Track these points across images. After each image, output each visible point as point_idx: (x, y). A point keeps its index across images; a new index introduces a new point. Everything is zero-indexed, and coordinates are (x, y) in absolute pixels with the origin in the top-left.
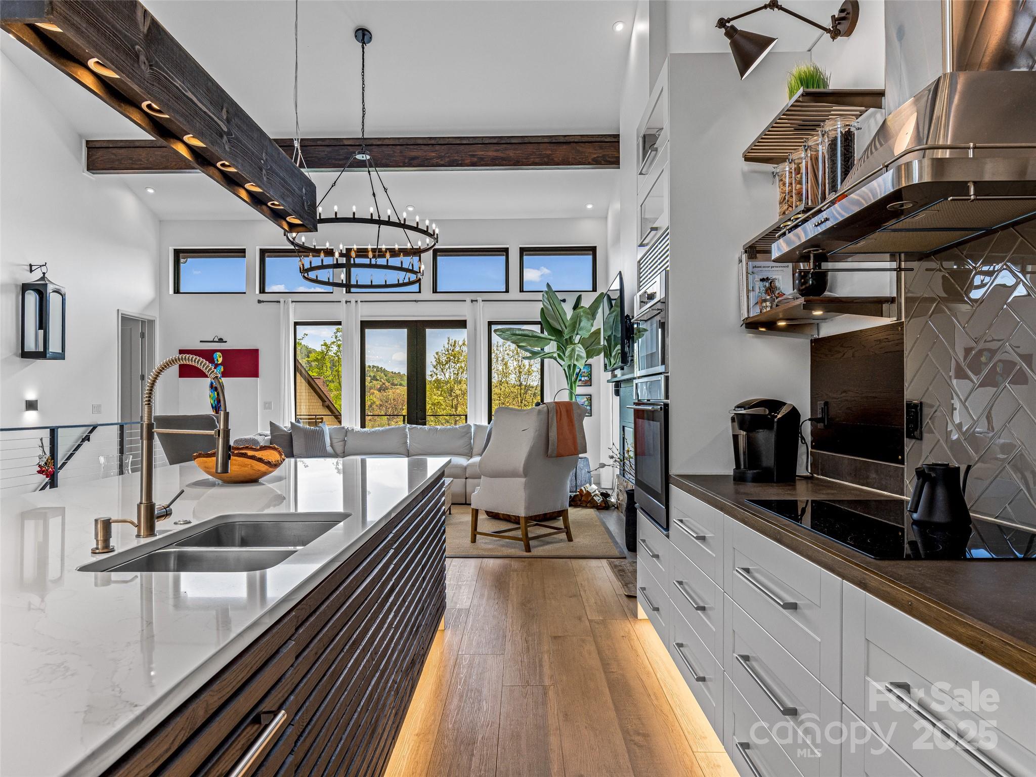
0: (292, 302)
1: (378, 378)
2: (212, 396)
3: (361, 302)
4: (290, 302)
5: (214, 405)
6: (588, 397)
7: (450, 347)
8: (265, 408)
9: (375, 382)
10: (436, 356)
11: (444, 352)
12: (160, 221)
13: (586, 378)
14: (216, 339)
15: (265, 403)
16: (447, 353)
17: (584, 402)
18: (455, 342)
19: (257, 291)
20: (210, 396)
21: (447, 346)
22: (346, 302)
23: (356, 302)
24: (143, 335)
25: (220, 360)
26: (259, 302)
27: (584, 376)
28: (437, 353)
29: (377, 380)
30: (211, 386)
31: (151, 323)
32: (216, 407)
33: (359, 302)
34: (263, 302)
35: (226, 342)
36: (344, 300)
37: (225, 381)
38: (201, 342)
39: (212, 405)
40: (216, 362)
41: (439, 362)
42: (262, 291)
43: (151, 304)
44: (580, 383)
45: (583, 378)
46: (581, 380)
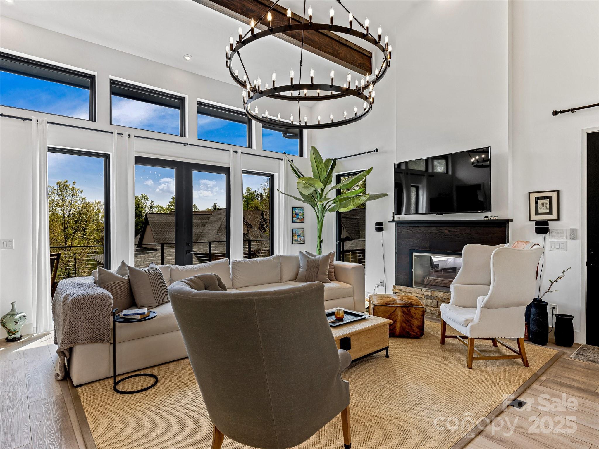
3: (135, 136)
6: (302, 230)
22: (118, 134)
23: (129, 135)
33: (133, 136)
36: (115, 131)
44: (298, 221)
45: (300, 217)
46: (298, 218)
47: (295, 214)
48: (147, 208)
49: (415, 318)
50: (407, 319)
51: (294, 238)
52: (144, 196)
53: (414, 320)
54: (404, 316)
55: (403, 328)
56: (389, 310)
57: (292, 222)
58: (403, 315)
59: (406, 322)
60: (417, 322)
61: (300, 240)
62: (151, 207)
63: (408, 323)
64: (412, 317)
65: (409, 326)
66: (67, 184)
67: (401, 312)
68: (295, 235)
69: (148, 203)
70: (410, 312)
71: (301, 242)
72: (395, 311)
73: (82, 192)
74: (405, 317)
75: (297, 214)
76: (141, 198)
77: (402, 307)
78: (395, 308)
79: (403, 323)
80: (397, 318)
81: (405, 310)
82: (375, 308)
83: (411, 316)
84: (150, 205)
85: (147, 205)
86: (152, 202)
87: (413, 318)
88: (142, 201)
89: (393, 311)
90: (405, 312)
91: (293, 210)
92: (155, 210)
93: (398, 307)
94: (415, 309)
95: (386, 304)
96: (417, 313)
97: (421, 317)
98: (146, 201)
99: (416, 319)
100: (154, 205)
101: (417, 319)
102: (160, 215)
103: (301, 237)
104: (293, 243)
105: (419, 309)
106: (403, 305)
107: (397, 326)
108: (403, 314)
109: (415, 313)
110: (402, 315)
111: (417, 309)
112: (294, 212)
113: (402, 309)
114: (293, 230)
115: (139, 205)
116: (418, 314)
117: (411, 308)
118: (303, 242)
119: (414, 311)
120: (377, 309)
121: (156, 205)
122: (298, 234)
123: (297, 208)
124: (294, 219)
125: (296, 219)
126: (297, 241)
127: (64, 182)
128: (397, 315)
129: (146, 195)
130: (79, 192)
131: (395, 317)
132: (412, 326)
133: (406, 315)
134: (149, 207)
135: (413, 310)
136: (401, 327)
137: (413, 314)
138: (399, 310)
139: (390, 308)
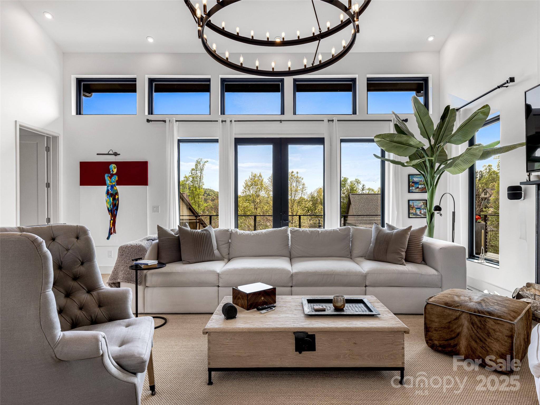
0: (176, 121)
1: (210, 195)
2: (108, 201)
3: (235, 121)
4: (175, 121)
5: (110, 209)
6: (424, 201)
7: (253, 177)
8: (154, 211)
9: (209, 197)
10: (245, 182)
11: (250, 180)
12: (64, 53)
13: (422, 186)
14: (111, 152)
15: (154, 207)
16: (251, 180)
17: (421, 206)
18: (255, 175)
19: (147, 113)
20: (106, 201)
21: (251, 177)
22: (222, 121)
23: (231, 121)
24: (48, 149)
25: (115, 171)
26: (148, 121)
27: (421, 185)
28: (246, 181)
29: (210, 196)
30: (108, 193)
31: (55, 138)
32: (111, 210)
33: (233, 121)
34: (151, 121)
35: (119, 154)
36: (220, 120)
37: (119, 188)
38: (98, 154)
39: (108, 209)
40: (111, 172)
41: (247, 185)
42: (151, 112)
43: (55, 122)
44: (417, 190)
45: (420, 186)
46: (418, 188)
47: (412, 183)
48: (359, 191)
49: (494, 339)
50: (479, 335)
51: (411, 211)
52: (357, 181)
53: (492, 341)
54: (474, 329)
55: (471, 348)
56: (449, 315)
57: (409, 192)
58: (472, 328)
59: (478, 341)
60: (498, 345)
61: (421, 213)
62: (363, 190)
63: (482, 343)
64: (489, 334)
65: (482, 347)
66: (293, 174)
67: (468, 322)
68: (413, 208)
69: (360, 187)
70: (485, 326)
71: (421, 216)
72: (457, 318)
73: (302, 179)
74: (475, 331)
75: (416, 183)
76: (355, 183)
77: (470, 314)
78: (458, 314)
79: (471, 340)
80: (462, 329)
81: (476, 320)
82: (427, 307)
83: (486, 332)
84: (362, 187)
85: (360, 188)
86: (363, 185)
87: (490, 337)
88: (356, 185)
89: (454, 317)
90: (476, 324)
91: (410, 178)
92: (366, 192)
93: (464, 313)
94: (495, 323)
95: (446, 304)
96: (497, 330)
97: (506, 338)
98: (359, 184)
99: (497, 340)
100: (365, 188)
101: (499, 341)
102: (361, 195)
103: (422, 210)
104: (409, 217)
105: (502, 324)
106: (475, 312)
107: (461, 342)
108: (471, 326)
109: (494, 330)
110: (470, 328)
111: (498, 323)
112: (410, 181)
113: (470, 317)
114: (410, 201)
115: (353, 188)
116: (501, 332)
117: (488, 319)
118: (424, 216)
119: (492, 325)
120: (430, 310)
121: (367, 187)
122: (417, 206)
123: (415, 176)
124: (411, 188)
125: (414, 188)
126: (416, 214)
127: (291, 173)
128: (462, 325)
129: (359, 179)
130: (301, 179)
131: (458, 327)
132: (488, 349)
133: (477, 328)
134: (361, 189)
135: (490, 324)
136: (467, 345)
137: (491, 331)
138: (465, 318)
139: (451, 312)
